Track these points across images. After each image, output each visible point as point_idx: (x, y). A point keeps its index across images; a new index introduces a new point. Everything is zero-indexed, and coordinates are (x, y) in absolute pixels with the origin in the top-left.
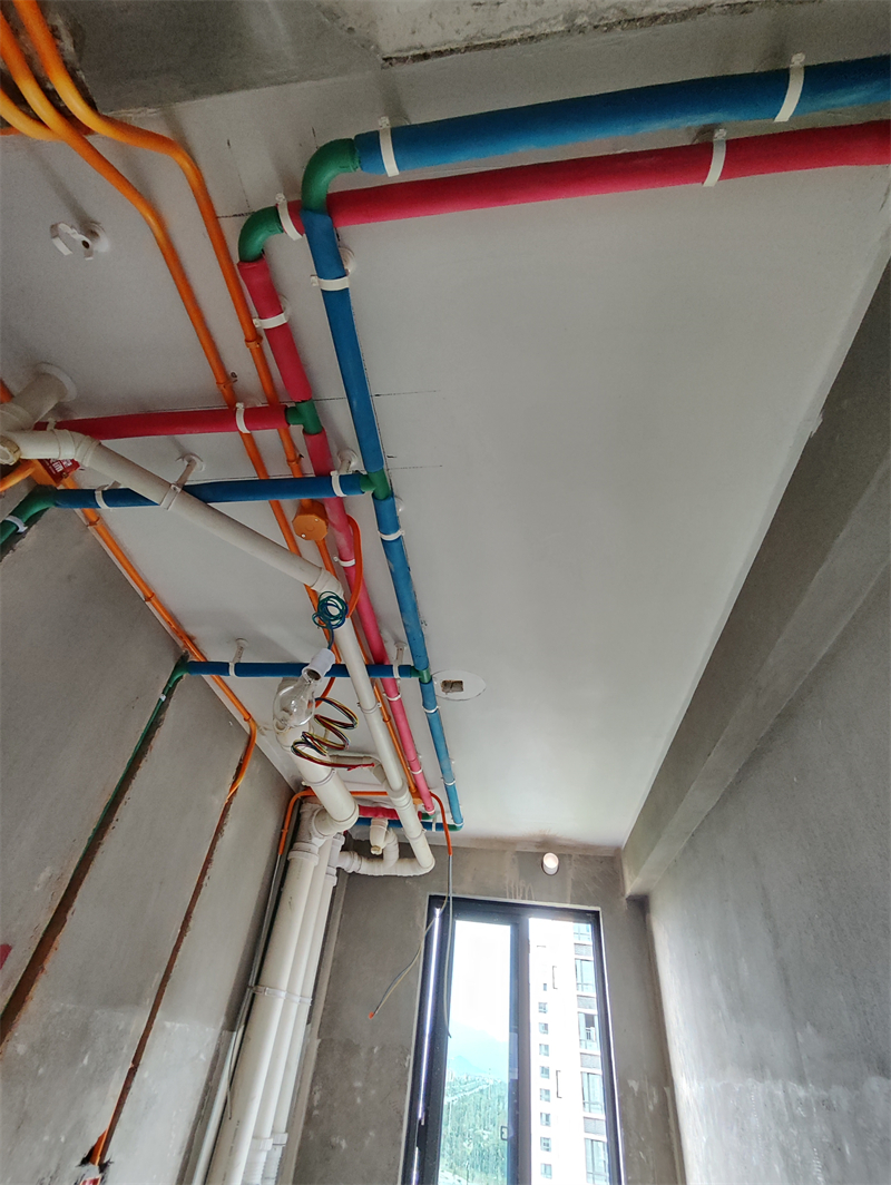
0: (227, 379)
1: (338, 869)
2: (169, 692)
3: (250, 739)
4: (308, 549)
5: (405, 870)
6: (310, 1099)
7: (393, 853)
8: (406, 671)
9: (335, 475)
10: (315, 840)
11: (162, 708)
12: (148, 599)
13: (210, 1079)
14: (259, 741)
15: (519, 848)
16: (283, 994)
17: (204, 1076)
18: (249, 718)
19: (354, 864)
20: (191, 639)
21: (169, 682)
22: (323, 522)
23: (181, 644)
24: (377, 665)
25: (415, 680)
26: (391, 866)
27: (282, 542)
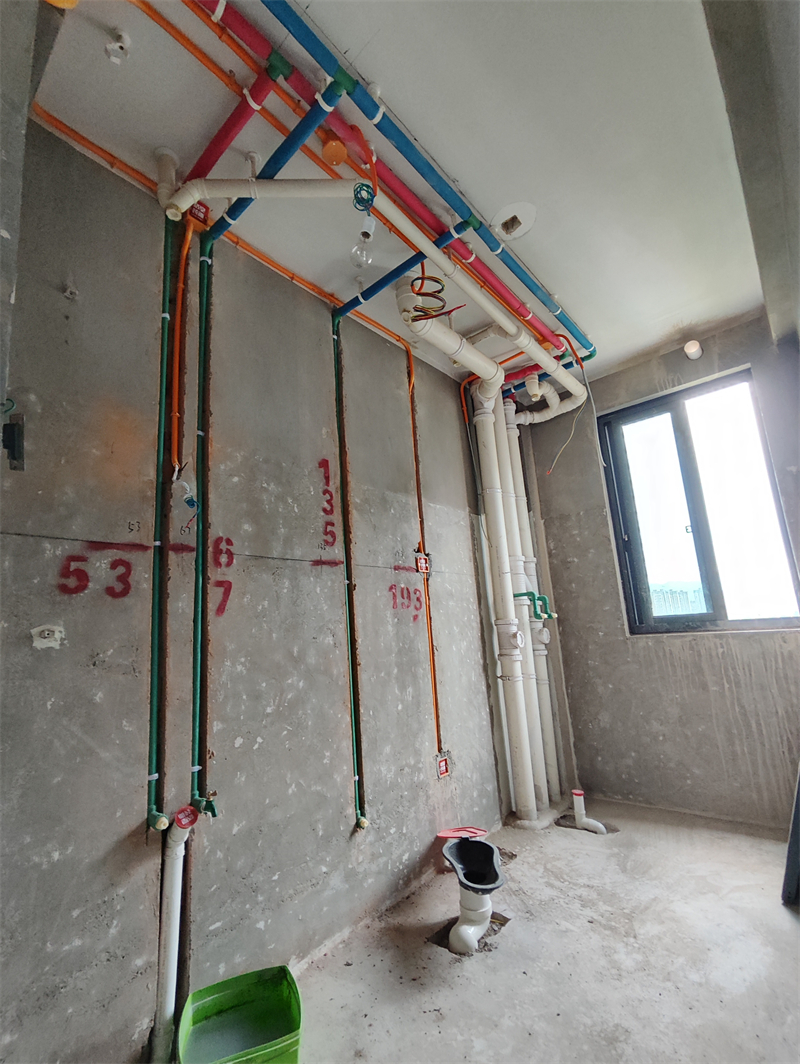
0: (228, 77)
1: (518, 425)
2: (336, 332)
3: (408, 353)
4: (342, 169)
5: (568, 406)
6: (548, 547)
7: (553, 399)
8: (459, 228)
9: (318, 97)
10: (486, 405)
11: (337, 344)
12: (292, 278)
13: (473, 534)
14: (414, 352)
15: (662, 352)
16: (500, 491)
17: (469, 533)
18: (399, 339)
19: (527, 418)
20: (332, 295)
21: (333, 326)
22: (338, 142)
23: (328, 302)
24: (440, 236)
25: (470, 230)
26: (556, 408)
27: (325, 176)
